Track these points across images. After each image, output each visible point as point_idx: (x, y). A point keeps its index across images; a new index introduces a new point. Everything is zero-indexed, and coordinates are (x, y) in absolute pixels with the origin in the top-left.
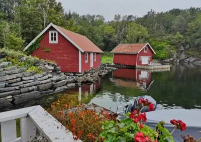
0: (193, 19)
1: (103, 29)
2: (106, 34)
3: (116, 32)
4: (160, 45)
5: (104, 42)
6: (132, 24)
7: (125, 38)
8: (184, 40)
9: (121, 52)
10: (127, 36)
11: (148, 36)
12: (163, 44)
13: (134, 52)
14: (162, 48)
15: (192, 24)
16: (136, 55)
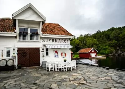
0: (121, 33)
1: (74, 42)
2: (76, 44)
3: (81, 43)
4: (105, 47)
5: (75, 48)
6: (88, 38)
7: (86, 45)
8: (118, 44)
9: (82, 52)
10: (87, 44)
11: (98, 43)
12: (107, 46)
13: (87, 52)
14: (106, 49)
15: (121, 35)
16: (88, 53)
